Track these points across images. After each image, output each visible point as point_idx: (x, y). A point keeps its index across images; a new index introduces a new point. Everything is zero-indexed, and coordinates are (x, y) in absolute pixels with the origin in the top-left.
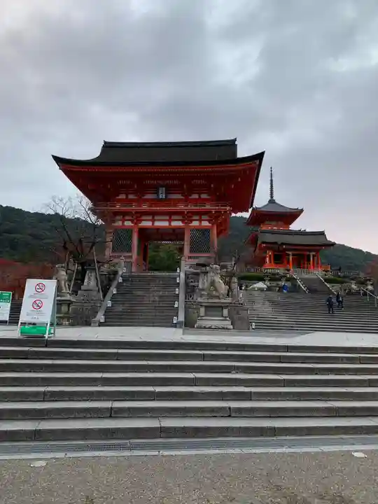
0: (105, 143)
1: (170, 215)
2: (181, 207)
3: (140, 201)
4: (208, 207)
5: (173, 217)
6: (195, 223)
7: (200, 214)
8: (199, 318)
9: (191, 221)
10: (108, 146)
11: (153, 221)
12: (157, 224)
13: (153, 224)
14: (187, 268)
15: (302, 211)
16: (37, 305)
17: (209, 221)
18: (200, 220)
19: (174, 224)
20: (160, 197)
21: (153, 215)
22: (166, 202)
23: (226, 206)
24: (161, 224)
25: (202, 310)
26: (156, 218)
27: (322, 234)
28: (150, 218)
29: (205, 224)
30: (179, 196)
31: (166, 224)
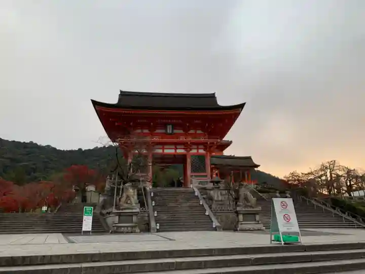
0: (121, 92)
1: (176, 145)
2: (182, 139)
3: (152, 134)
4: (202, 140)
5: (178, 147)
6: (194, 151)
7: (198, 144)
9: (191, 150)
10: (123, 95)
11: (163, 149)
12: (166, 151)
13: (163, 151)
15: (231, 142)
17: (205, 149)
18: (198, 149)
19: (179, 151)
20: (168, 131)
21: (163, 145)
22: (172, 135)
23: (217, 139)
24: (169, 151)
25: (241, 217)
26: (165, 147)
27: (249, 158)
28: (161, 147)
29: (201, 151)
30: (181, 131)
31: (172, 151)
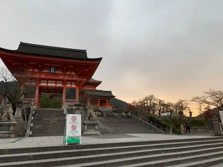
0: (21, 43)
1: (56, 81)
2: (61, 77)
3: (40, 73)
4: (75, 78)
5: (58, 82)
6: (69, 85)
7: (71, 81)
8: (85, 130)
9: (67, 84)
10: (22, 45)
11: (47, 83)
12: (49, 85)
13: (47, 84)
14: (67, 107)
15: (101, 82)
16: (74, 128)
17: (75, 85)
18: (71, 84)
19: (58, 85)
20: (52, 71)
21: (47, 80)
22: (54, 74)
23: (84, 78)
24: (52, 85)
25: (86, 127)
26: (49, 82)
27: (110, 92)
28: (46, 81)
29: (73, 86)
30: (61, 72)
31: (54, 85)
